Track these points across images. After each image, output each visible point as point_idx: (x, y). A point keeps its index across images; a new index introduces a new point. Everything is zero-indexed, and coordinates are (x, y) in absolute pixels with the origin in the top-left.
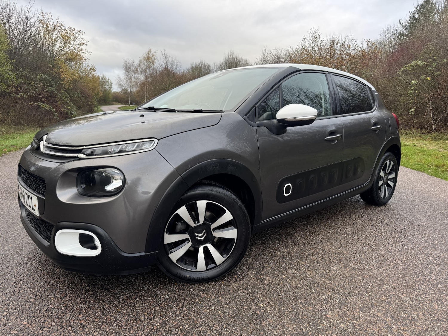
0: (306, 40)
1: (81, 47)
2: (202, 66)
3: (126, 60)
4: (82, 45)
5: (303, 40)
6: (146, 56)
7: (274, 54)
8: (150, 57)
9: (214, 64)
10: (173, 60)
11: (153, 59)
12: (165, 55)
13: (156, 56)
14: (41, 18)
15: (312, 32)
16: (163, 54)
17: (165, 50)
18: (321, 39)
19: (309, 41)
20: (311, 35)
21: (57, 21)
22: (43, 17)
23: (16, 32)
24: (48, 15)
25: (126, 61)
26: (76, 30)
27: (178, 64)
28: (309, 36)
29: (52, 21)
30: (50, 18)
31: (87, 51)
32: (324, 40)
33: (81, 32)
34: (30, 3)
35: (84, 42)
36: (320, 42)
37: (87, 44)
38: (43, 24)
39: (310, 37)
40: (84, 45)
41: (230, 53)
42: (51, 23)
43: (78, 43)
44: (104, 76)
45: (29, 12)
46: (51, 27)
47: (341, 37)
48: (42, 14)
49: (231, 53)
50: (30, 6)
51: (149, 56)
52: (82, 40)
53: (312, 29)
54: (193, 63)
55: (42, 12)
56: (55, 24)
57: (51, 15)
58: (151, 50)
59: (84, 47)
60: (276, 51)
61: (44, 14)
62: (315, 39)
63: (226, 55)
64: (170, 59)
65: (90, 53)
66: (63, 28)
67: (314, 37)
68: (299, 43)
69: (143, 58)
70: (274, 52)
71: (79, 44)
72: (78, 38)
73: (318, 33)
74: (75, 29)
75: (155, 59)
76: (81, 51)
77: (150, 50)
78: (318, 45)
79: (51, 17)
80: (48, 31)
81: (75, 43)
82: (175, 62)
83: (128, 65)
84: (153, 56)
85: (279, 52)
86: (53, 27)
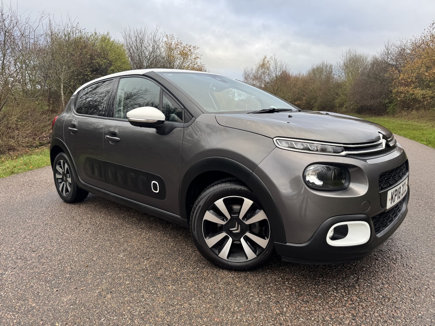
1: (196, 61)
3: (245, 68)
5: (430, 26)
6: (261, 63)
8: (265, 64)
10: (283, 64)
11: (268, 65)
12: (275, 59)
13: (270, 62)
14: (166, 40)
16: (273, 59)
17: (275, 55)
21: (178, 41)
22: (167, 39)
24: (171, 36)
25: (245, 70)
29: (174, 41)
30: (172, 39)
31: (201, 63)
33: (196, 47)
34: (157, 29)
35: (198, 56)
37: (201, 57)
38: (167, 44)
40: (198, 58)
41: (348, 50)
42: (173, 43)
43: (194, 57)
45: (156, 36)
46: (173, 46)
48: (166, 36)
50: (157, 30)
51: (265, 62)
52: (196, 54)
54: (314, 64)
55: (166, 34)
56: (176, 43)
57: (173, 36)
59: (198, 61)
60: (400, 42)
61: (168, 36)
63: (344, 53)
64: (279, 63)
66: (182, 46)
69: (258, 65)
70: (398, 43)
71: (194, 59)
74: (191, 46)
75: (270, 65)
76: (197, 64)
77: (266, 56)
79: (174, 38)
81: (191, 58)
82: (284, 66)
83: (247, 73)
84: (268, 62)
85: (405, 43)
86: (175, 46)
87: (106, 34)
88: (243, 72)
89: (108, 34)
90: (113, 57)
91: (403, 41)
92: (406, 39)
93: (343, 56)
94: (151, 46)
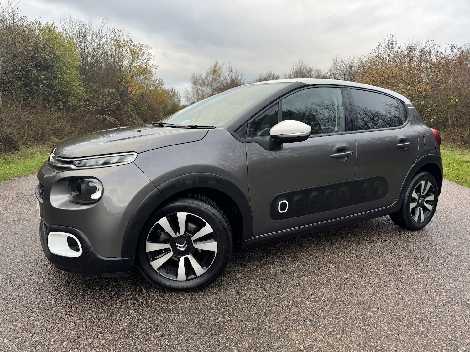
0: (380, 46)
1: (148, 62)
2: (270, 76)
3: (194, 73)
4: (149, 60)
5: (376, 47)
6: (212, 69)
7: (345, 62)
8: (216, 70)
9: (284, 74)
10: (238, 72)
11: (219, 72)
12: (230, 67)
13: (222, 69)
14: (113, 35)
15: (387, 38)
16: (228, 66)
18: (398, 45)
19: (384, 47)
20: (386, 42)
21: (127, 38)
22: (115, 34)
23: (91, 50)
24: (119, 32)
25: (193, 74)
26: (144, 46)
27: (242, 76)
28: (384, 43)
29: (123, 37)
30: (121, 35)
31: (153, 65)
32: (402, 46)
33: (149, 47)
34: (104, 22)
35: (151, 57)
36: (397, 49)
37: (154, 58)
38: (114, 41)
39: (386, 43)
40: (151, 59)
41: (298, 62)
42: (122, 40)
43: (145, 57)
44: (173, 90)
45: (102, 30)
46: (122, 43)
47: (421, 42)
48: (114, 32)
49: (300, 62)
50: (103, 24)
51: (216, 68)
52: (149, 55)
53: (388, 35)
54: (262, 74)
55: (114, 30)
56: (126, 40)
57: (122, 32)
58: (218, 63)
59: (151, 62)
60: (348, 60)
61: (116, 31)
62: (391, 45)
63: (294, 66)
64: (235, 71)
65: (157, 67)
66: (132, 44)
67: (389, 43)
68: (372, 50)
69: (209, 71)
70: (346, 61)
71: (146, 59)
72: (145, 53)
73: (395, 39)
75: (221, 72)
76: (148, 65)
78: (395, 52)
79: (122, 34)
80: (118, 47)
81: (143, 58)
82: (240, 75)
83: (196, 78)
84: (219, 69)
85: (352, 60)
86: (123, 44)
87: (50, 23)
88: (191, 77)
89: (53, 23)
90: (61, 52)
91: (351, 58)
92: (353, 57)
93: (293, 69)
94: (96, 41)
